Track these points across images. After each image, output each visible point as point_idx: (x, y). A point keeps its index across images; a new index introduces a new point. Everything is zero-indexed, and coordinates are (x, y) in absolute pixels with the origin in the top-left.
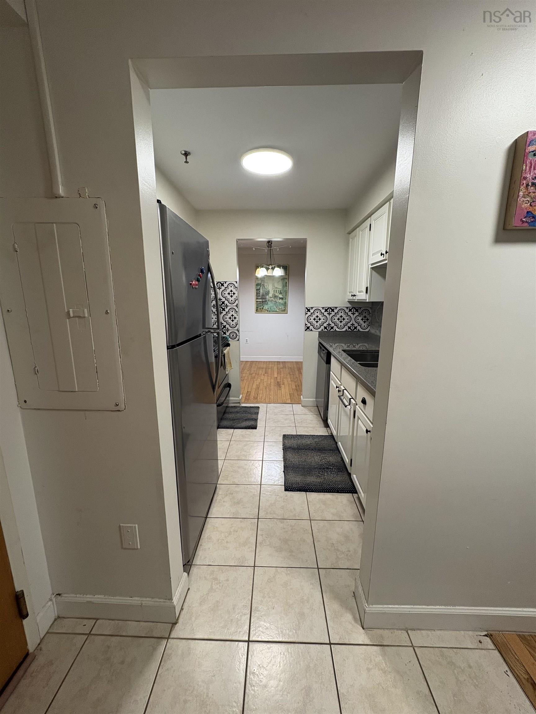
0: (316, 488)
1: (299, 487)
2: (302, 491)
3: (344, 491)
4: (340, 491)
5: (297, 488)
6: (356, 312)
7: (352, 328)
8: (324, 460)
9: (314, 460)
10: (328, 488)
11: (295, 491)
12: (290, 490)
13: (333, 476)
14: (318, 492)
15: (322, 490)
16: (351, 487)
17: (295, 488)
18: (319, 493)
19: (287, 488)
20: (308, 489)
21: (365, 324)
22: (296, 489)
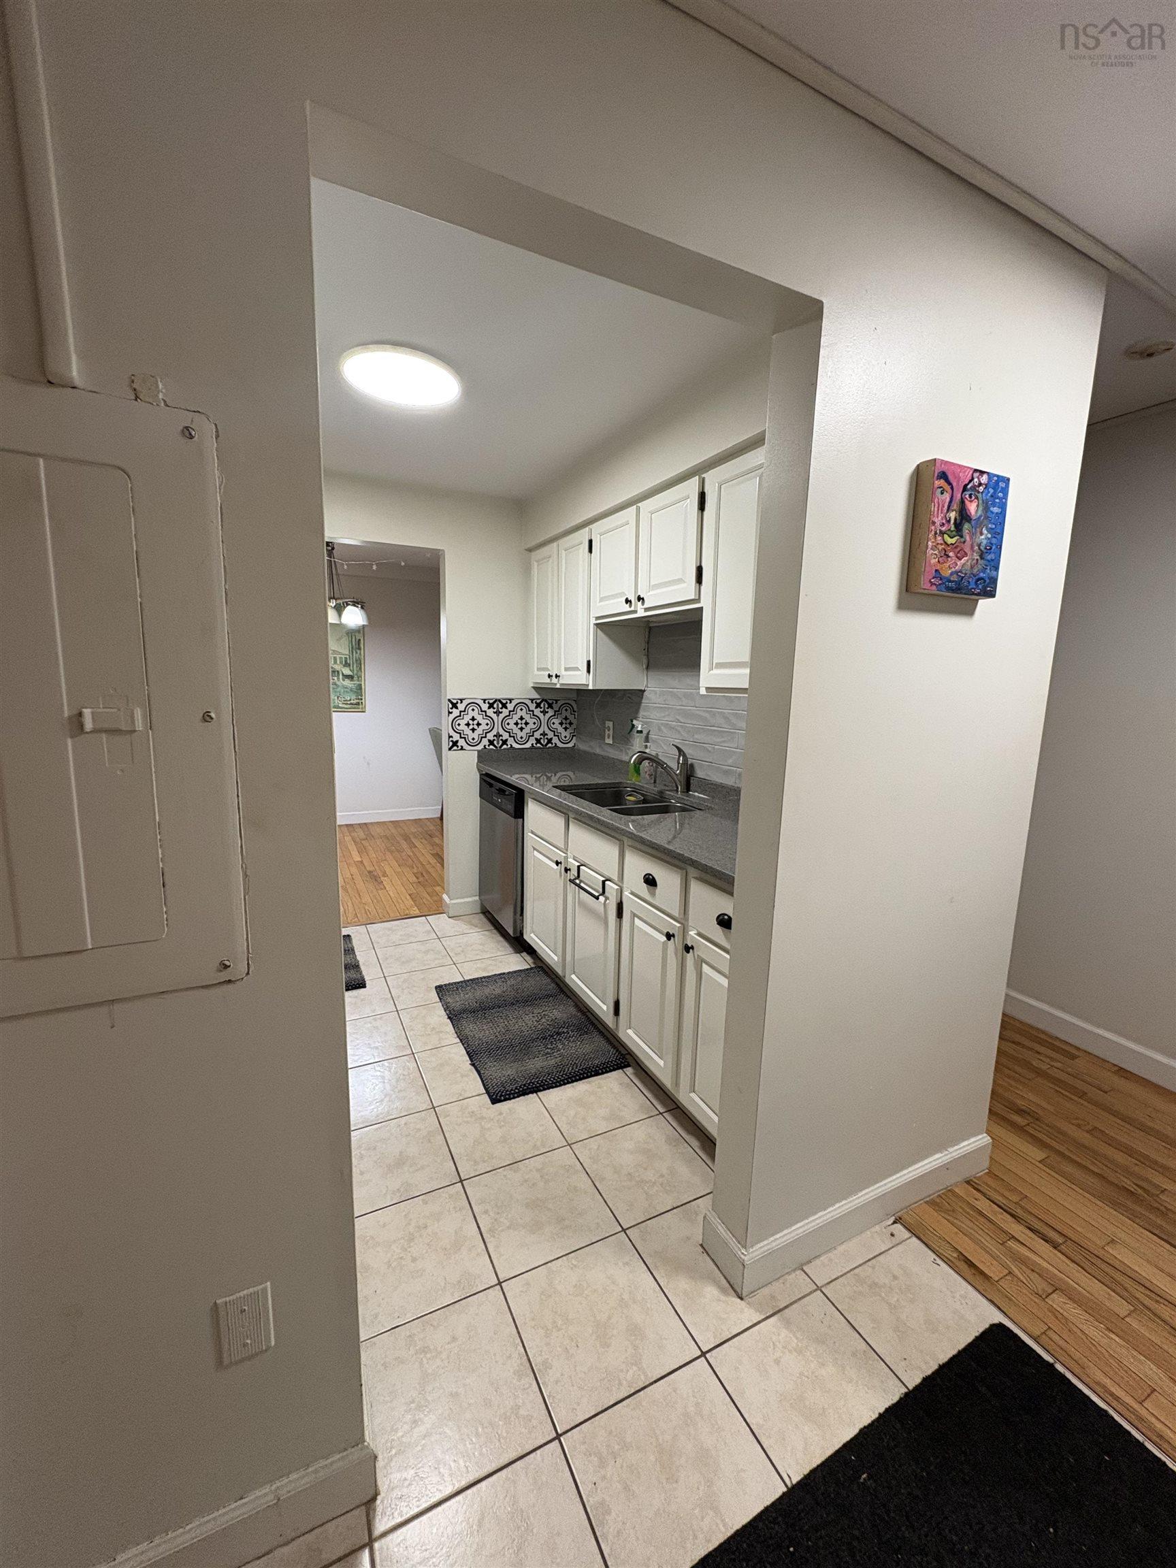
0: (554, 1079)
1: (520, 1087)
2: (528, 1094)
3: (608, 1069)
4: (600, 1071)
5: (517, 1091)
6: (549, 710)
7: (544, 742)
8: (544, 1020)
9: (524, 1024)
10: (578, 1072)
11: (514, 1098)
12: (503, 1098)
13: (576, 1046)
14: (561, 1085)
15: (566, 1079)
16: (617, 1056)
17: (513, 1092)
18: (563, 1087)
19: (496, 1096)
20: (541, 1086)
21: (567, 734)
22: (516, 1093)
